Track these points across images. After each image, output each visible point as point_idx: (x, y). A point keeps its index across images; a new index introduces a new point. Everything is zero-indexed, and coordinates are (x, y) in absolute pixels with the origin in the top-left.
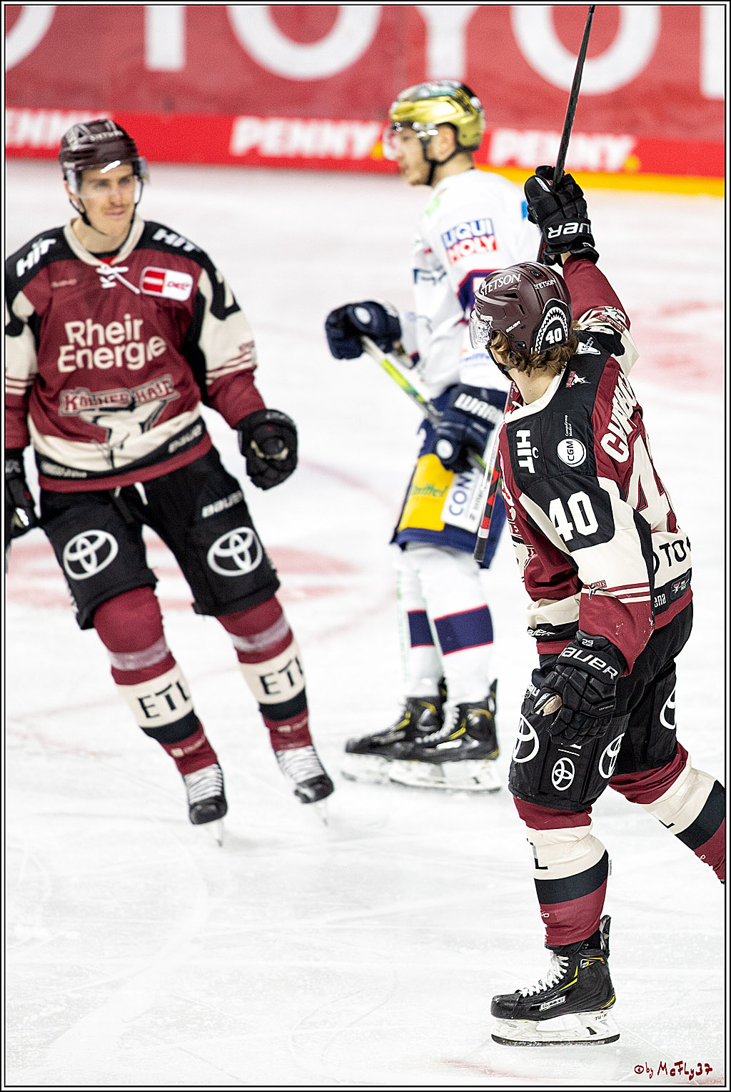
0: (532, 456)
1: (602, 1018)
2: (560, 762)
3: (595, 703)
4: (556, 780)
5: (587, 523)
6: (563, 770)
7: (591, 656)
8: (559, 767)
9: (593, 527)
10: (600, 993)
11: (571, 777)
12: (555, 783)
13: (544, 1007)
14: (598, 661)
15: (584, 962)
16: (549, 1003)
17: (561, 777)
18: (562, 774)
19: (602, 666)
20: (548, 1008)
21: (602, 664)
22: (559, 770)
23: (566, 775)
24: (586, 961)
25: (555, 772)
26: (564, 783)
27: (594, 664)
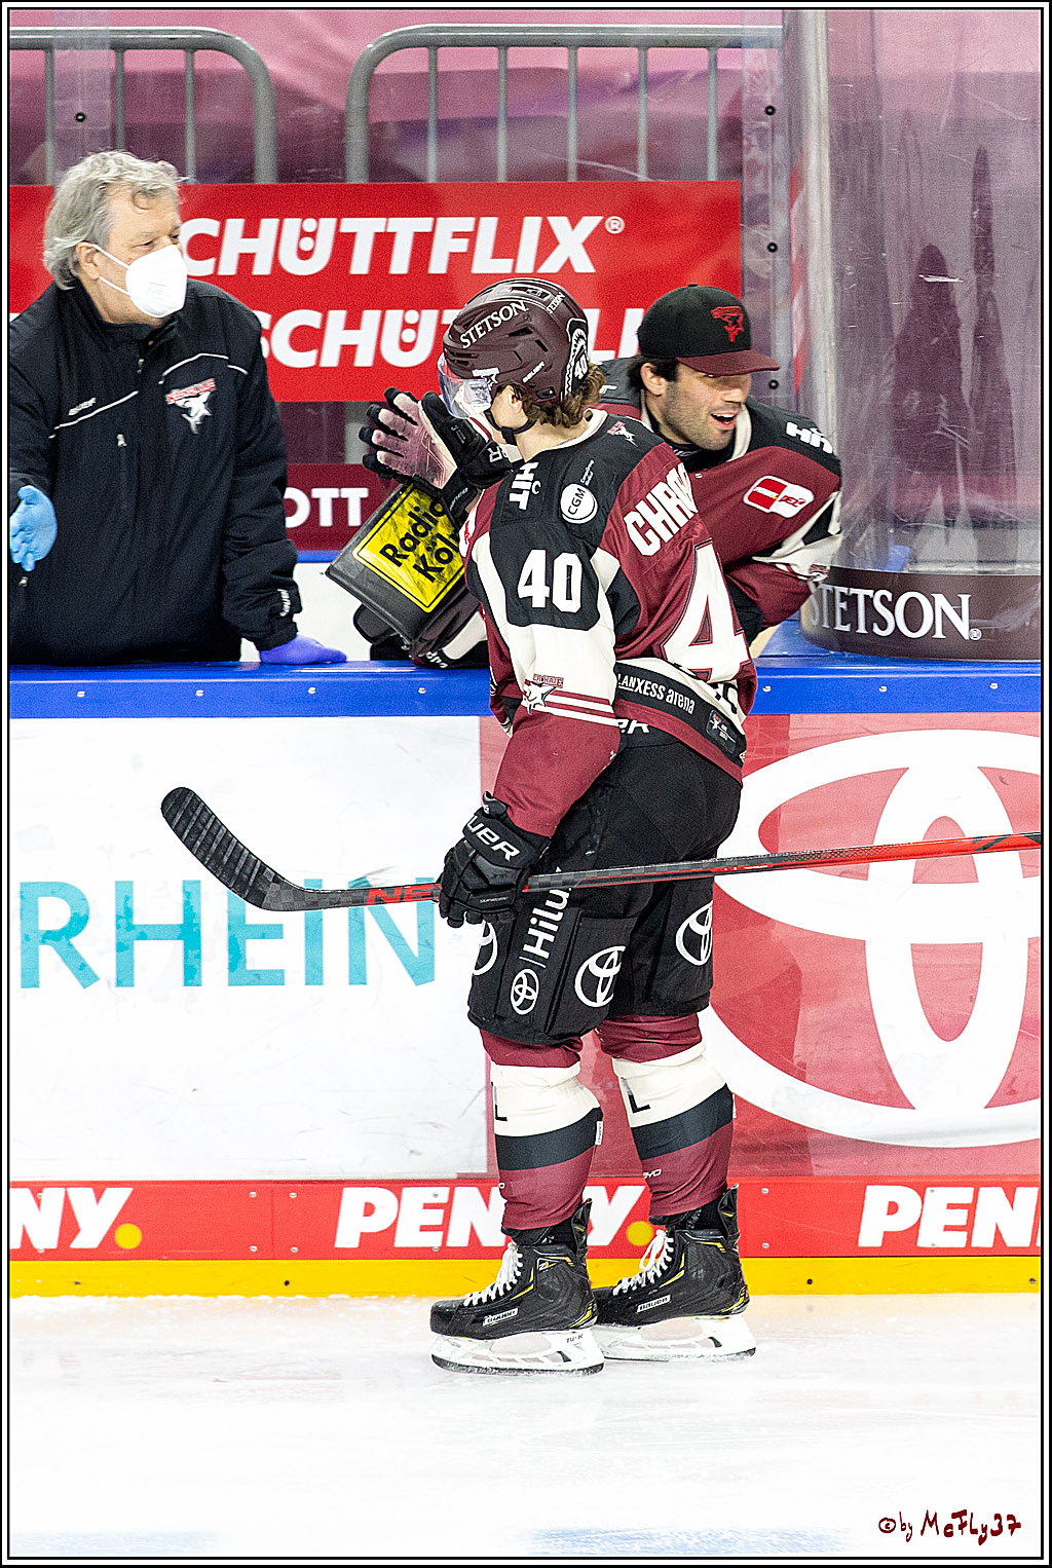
0: (530, 490)
1: (576, 1341)
2: (521, 974)
3: (476, 892)
4: (516, 1000)
5: (569, 597)
6: (525, 986)
7: (481, 825)
8: (520, 981)
9: (573, 606)
10: (567, 1307)
11: (534, 996)
12: (515, 1004)
13: (490, 1321)
14: (488, 833)
15: (541, 1262)
16: (496, 1317)
17: (523, 995)
18: (524, 991)
19: (493, 840)
20: (494, 1322)
21: (493, 837)
22: (520, 986)
23: (528, 993)
24: (544, 1262)
25: (515, 988)
26: (526, 1004)
27: (483, 836)
